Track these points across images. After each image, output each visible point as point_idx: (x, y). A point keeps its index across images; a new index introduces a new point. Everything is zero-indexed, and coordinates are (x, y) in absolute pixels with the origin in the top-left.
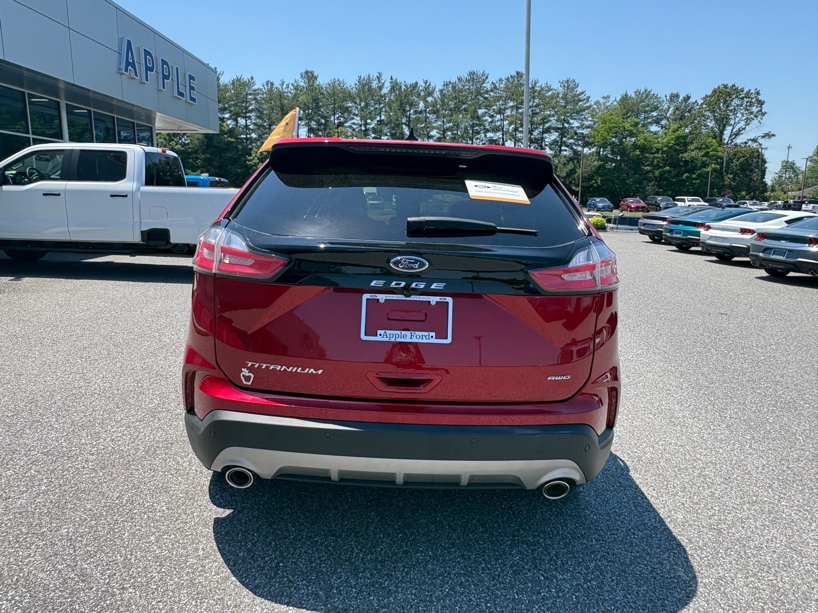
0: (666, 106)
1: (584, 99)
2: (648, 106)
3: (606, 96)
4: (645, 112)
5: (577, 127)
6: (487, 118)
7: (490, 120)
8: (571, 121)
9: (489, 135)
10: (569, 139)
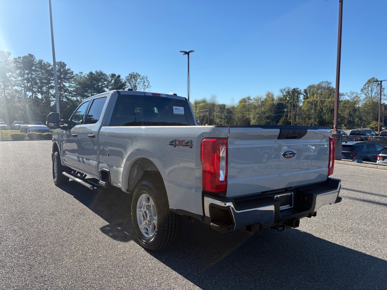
0: (110, 80)
1: (71, 73)
2: (102, 78)
3: (81, 72)
4: (101, 82)
5: (68, 87)
6: (12, 78)
7: (15, 80)
8: (64, 84)
9: (14, 88)
10: (64, 92)
